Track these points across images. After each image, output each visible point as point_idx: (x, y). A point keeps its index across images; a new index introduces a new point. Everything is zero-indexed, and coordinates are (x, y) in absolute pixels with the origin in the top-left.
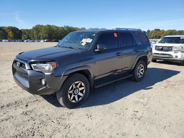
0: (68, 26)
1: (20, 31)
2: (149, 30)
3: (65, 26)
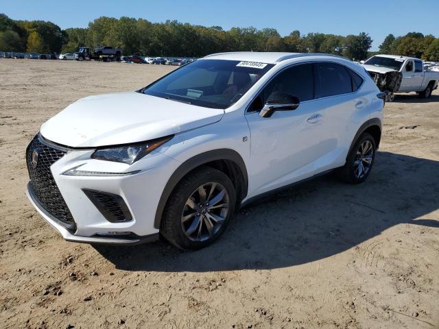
0: (176, 22)
1: (64, 33)
2: (364, 33)
3: (168, 21)
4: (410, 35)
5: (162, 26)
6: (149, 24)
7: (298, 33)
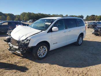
4: (92, 15)
5: (37, 14)
6: (34, 14)
7: (67, 15)
